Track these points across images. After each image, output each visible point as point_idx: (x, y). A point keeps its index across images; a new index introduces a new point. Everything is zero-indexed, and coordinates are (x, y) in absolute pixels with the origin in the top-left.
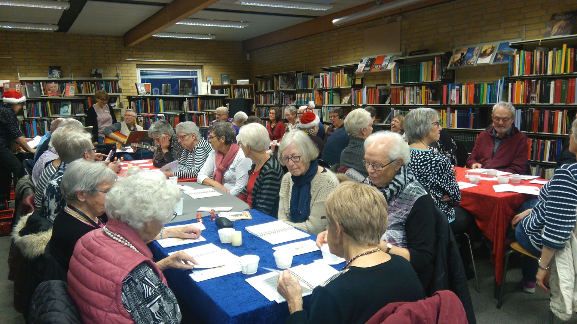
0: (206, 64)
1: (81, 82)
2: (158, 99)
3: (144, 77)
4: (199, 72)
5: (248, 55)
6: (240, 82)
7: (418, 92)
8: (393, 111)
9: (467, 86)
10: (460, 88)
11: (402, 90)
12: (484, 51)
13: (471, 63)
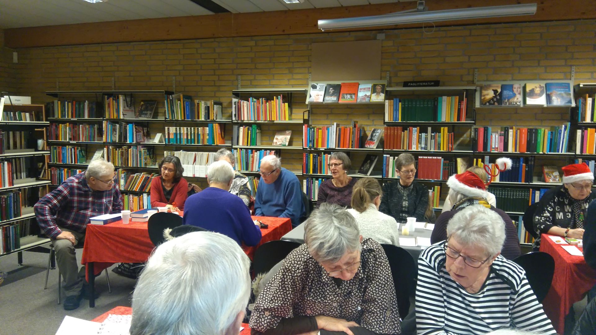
5: (15, 54)
7: (433, 134)
8: (388, 158)
9: (517, 131)
10: (505, 133)
11: (405, 131)
12: (530, 91)
13: (516, 103)
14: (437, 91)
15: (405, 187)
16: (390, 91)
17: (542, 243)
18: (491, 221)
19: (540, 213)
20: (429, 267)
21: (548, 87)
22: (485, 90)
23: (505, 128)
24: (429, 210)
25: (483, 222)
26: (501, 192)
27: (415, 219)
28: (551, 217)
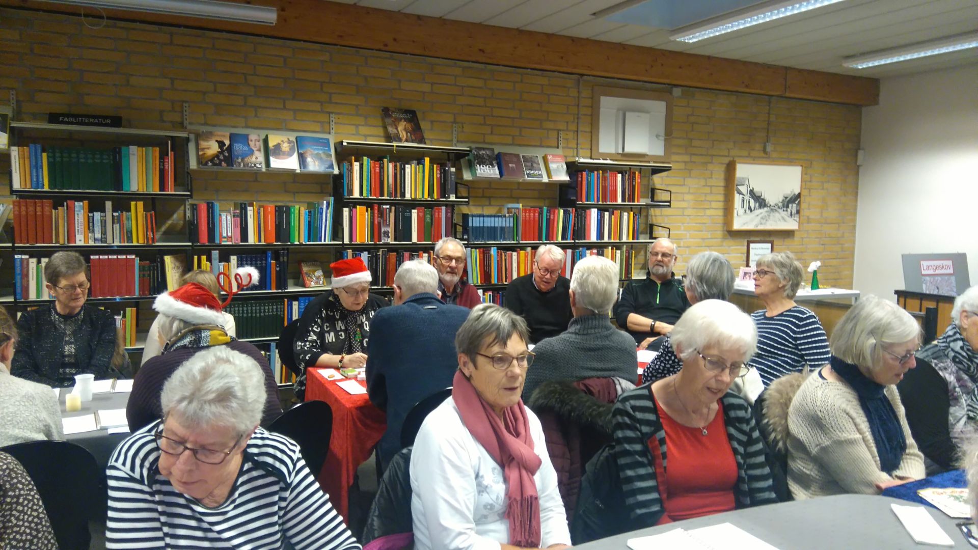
7: (116, 214)
8: (25, 262)
9: (259, 209)
10: (241, 212)
11: (59, 208)
12: (273, 146)
13: (255, 165)
14: (117, 134)
15: (67, 318)
16: (21, 130)
17: (309, 383)
18: (240, 377)
19: (303, 337)
20: (131, 479)
21: (299, 142)
22: (204, 140)
23: (241, 204)
24: (118, 353)
25: (226, 381)
26: (241, 309)
27: (92, 376)
28: (318, 341)
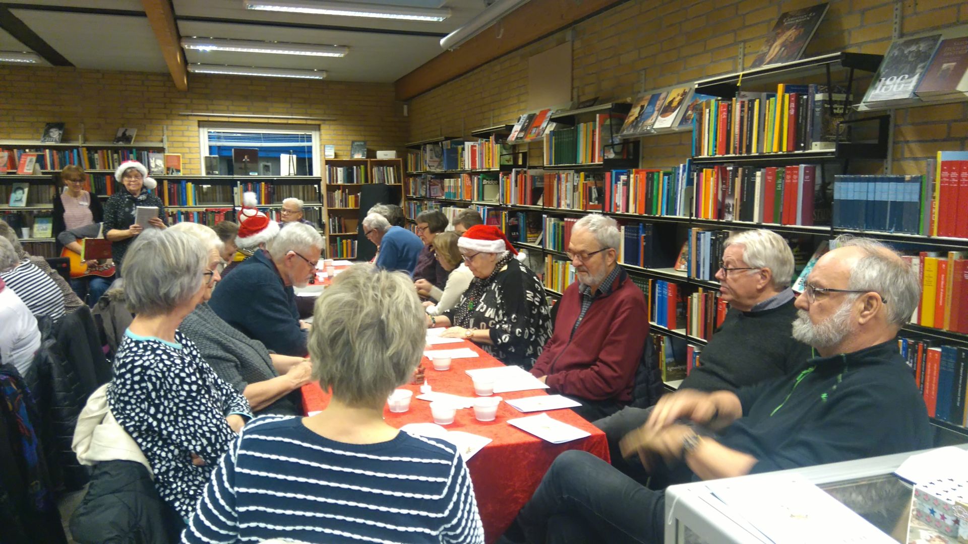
0: (327, 122)
1: (96, 149)
2: (184, 182)
3: (214, 143)
4: (315, 136)
5: (405, 107)
6: (381, 155)
7: (575, 183)
9: (637, 177)
10: (627, 180)
12: (669, 103)
13: (647, 128)
